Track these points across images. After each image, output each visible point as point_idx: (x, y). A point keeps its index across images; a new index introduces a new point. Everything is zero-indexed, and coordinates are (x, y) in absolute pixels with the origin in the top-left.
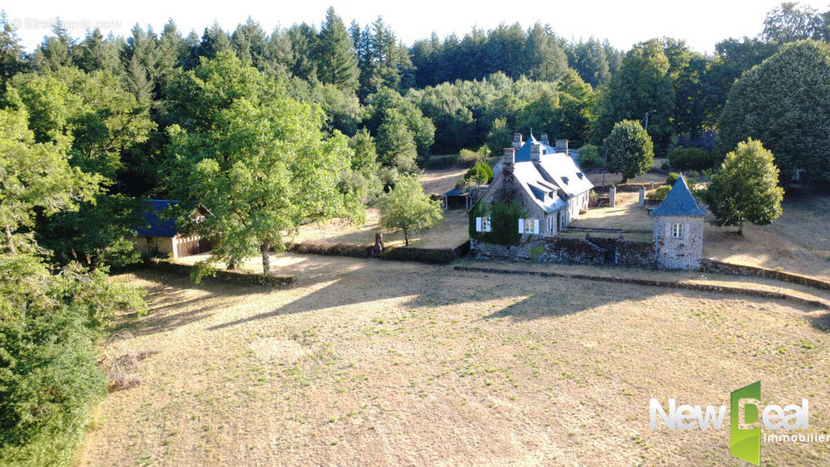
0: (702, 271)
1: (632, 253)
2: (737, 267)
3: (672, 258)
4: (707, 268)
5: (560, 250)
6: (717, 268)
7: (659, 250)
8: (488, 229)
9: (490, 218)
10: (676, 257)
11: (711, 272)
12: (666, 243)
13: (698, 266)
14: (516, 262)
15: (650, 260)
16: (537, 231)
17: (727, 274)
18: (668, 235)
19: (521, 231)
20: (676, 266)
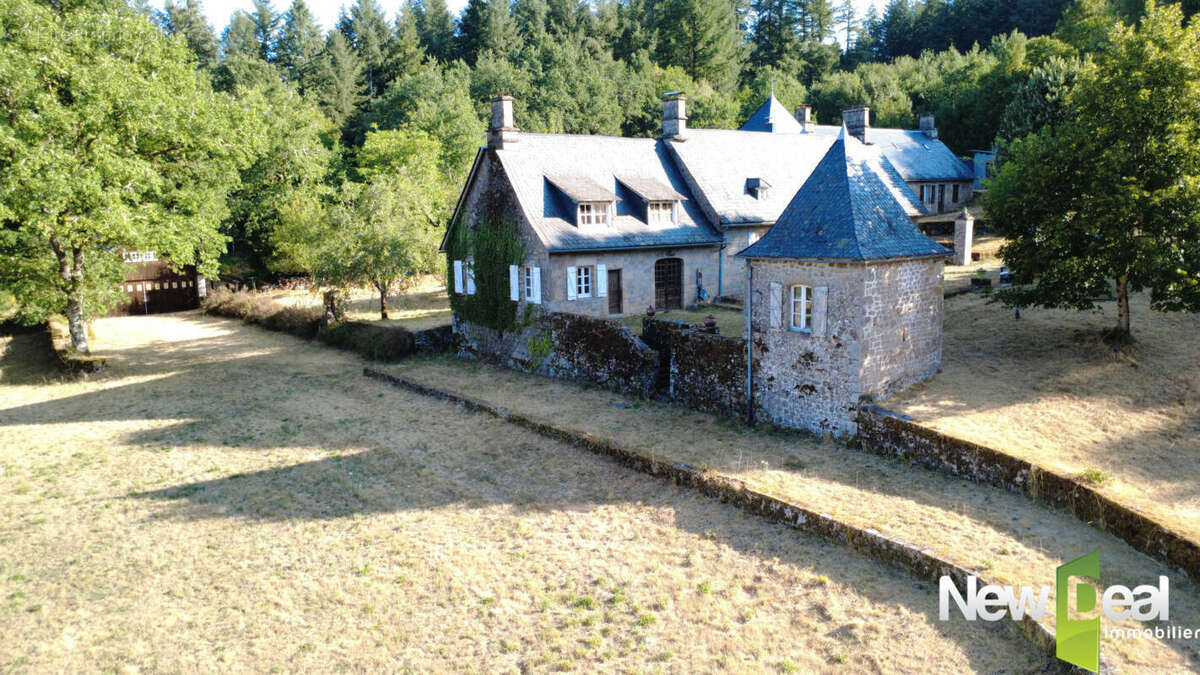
0: (859, 447)
1: (702, 369)
2: (954, 447)
3: (788, 393)
4: (872, 441)
5: (574, 348)
6: (898, 440)
7: (756, 366)
8: (472, 289)
9: (472, 263)
10: (796, 393)
11: (881, 453)
12: (772, 346)
13: (852, 428)
14: (507, 368)
15: (739, 395)
16: (536, 298)
17: (928, 467)
18: (775, 319)
19: (514, 296)
20: (796, 422)
